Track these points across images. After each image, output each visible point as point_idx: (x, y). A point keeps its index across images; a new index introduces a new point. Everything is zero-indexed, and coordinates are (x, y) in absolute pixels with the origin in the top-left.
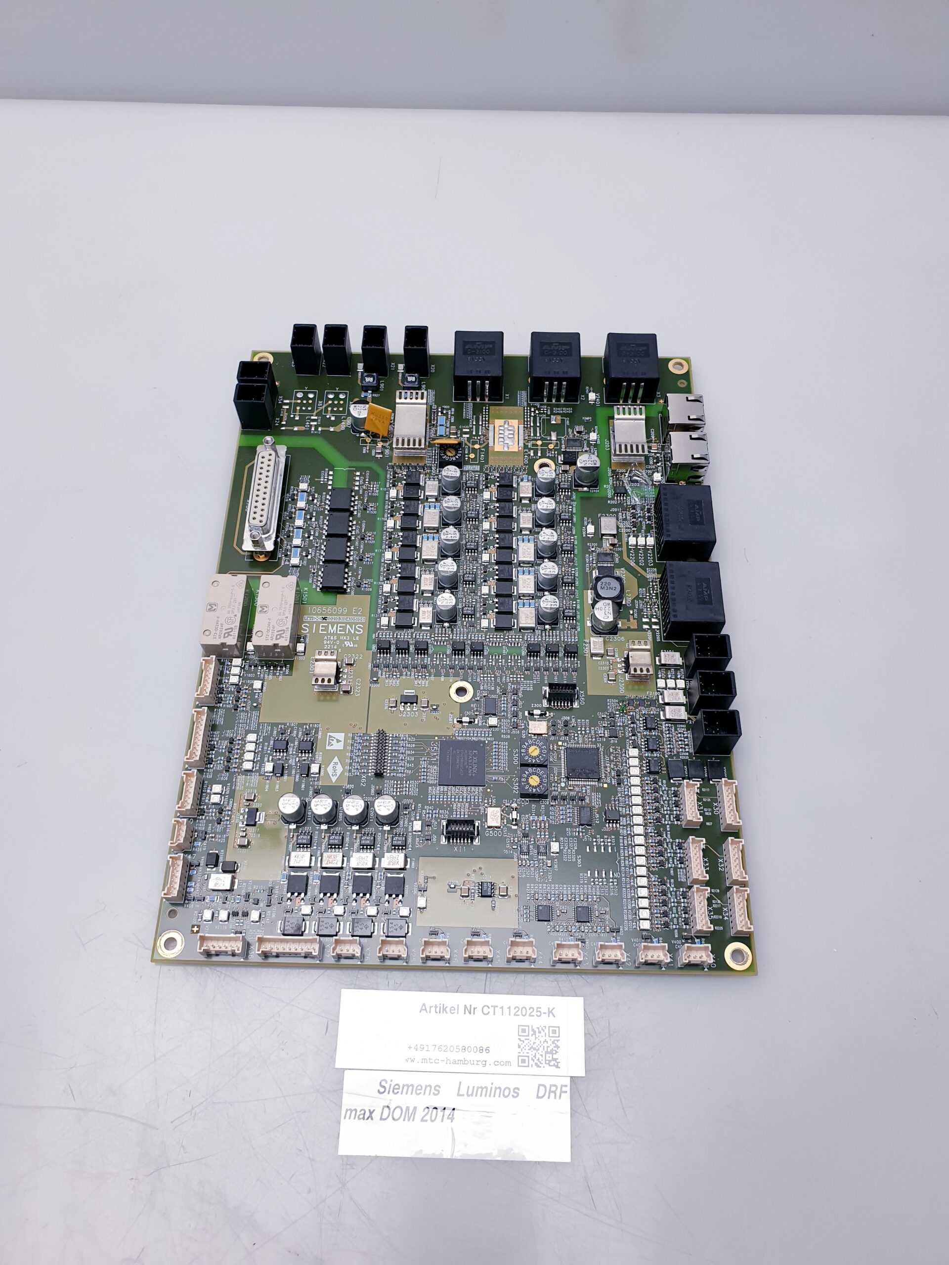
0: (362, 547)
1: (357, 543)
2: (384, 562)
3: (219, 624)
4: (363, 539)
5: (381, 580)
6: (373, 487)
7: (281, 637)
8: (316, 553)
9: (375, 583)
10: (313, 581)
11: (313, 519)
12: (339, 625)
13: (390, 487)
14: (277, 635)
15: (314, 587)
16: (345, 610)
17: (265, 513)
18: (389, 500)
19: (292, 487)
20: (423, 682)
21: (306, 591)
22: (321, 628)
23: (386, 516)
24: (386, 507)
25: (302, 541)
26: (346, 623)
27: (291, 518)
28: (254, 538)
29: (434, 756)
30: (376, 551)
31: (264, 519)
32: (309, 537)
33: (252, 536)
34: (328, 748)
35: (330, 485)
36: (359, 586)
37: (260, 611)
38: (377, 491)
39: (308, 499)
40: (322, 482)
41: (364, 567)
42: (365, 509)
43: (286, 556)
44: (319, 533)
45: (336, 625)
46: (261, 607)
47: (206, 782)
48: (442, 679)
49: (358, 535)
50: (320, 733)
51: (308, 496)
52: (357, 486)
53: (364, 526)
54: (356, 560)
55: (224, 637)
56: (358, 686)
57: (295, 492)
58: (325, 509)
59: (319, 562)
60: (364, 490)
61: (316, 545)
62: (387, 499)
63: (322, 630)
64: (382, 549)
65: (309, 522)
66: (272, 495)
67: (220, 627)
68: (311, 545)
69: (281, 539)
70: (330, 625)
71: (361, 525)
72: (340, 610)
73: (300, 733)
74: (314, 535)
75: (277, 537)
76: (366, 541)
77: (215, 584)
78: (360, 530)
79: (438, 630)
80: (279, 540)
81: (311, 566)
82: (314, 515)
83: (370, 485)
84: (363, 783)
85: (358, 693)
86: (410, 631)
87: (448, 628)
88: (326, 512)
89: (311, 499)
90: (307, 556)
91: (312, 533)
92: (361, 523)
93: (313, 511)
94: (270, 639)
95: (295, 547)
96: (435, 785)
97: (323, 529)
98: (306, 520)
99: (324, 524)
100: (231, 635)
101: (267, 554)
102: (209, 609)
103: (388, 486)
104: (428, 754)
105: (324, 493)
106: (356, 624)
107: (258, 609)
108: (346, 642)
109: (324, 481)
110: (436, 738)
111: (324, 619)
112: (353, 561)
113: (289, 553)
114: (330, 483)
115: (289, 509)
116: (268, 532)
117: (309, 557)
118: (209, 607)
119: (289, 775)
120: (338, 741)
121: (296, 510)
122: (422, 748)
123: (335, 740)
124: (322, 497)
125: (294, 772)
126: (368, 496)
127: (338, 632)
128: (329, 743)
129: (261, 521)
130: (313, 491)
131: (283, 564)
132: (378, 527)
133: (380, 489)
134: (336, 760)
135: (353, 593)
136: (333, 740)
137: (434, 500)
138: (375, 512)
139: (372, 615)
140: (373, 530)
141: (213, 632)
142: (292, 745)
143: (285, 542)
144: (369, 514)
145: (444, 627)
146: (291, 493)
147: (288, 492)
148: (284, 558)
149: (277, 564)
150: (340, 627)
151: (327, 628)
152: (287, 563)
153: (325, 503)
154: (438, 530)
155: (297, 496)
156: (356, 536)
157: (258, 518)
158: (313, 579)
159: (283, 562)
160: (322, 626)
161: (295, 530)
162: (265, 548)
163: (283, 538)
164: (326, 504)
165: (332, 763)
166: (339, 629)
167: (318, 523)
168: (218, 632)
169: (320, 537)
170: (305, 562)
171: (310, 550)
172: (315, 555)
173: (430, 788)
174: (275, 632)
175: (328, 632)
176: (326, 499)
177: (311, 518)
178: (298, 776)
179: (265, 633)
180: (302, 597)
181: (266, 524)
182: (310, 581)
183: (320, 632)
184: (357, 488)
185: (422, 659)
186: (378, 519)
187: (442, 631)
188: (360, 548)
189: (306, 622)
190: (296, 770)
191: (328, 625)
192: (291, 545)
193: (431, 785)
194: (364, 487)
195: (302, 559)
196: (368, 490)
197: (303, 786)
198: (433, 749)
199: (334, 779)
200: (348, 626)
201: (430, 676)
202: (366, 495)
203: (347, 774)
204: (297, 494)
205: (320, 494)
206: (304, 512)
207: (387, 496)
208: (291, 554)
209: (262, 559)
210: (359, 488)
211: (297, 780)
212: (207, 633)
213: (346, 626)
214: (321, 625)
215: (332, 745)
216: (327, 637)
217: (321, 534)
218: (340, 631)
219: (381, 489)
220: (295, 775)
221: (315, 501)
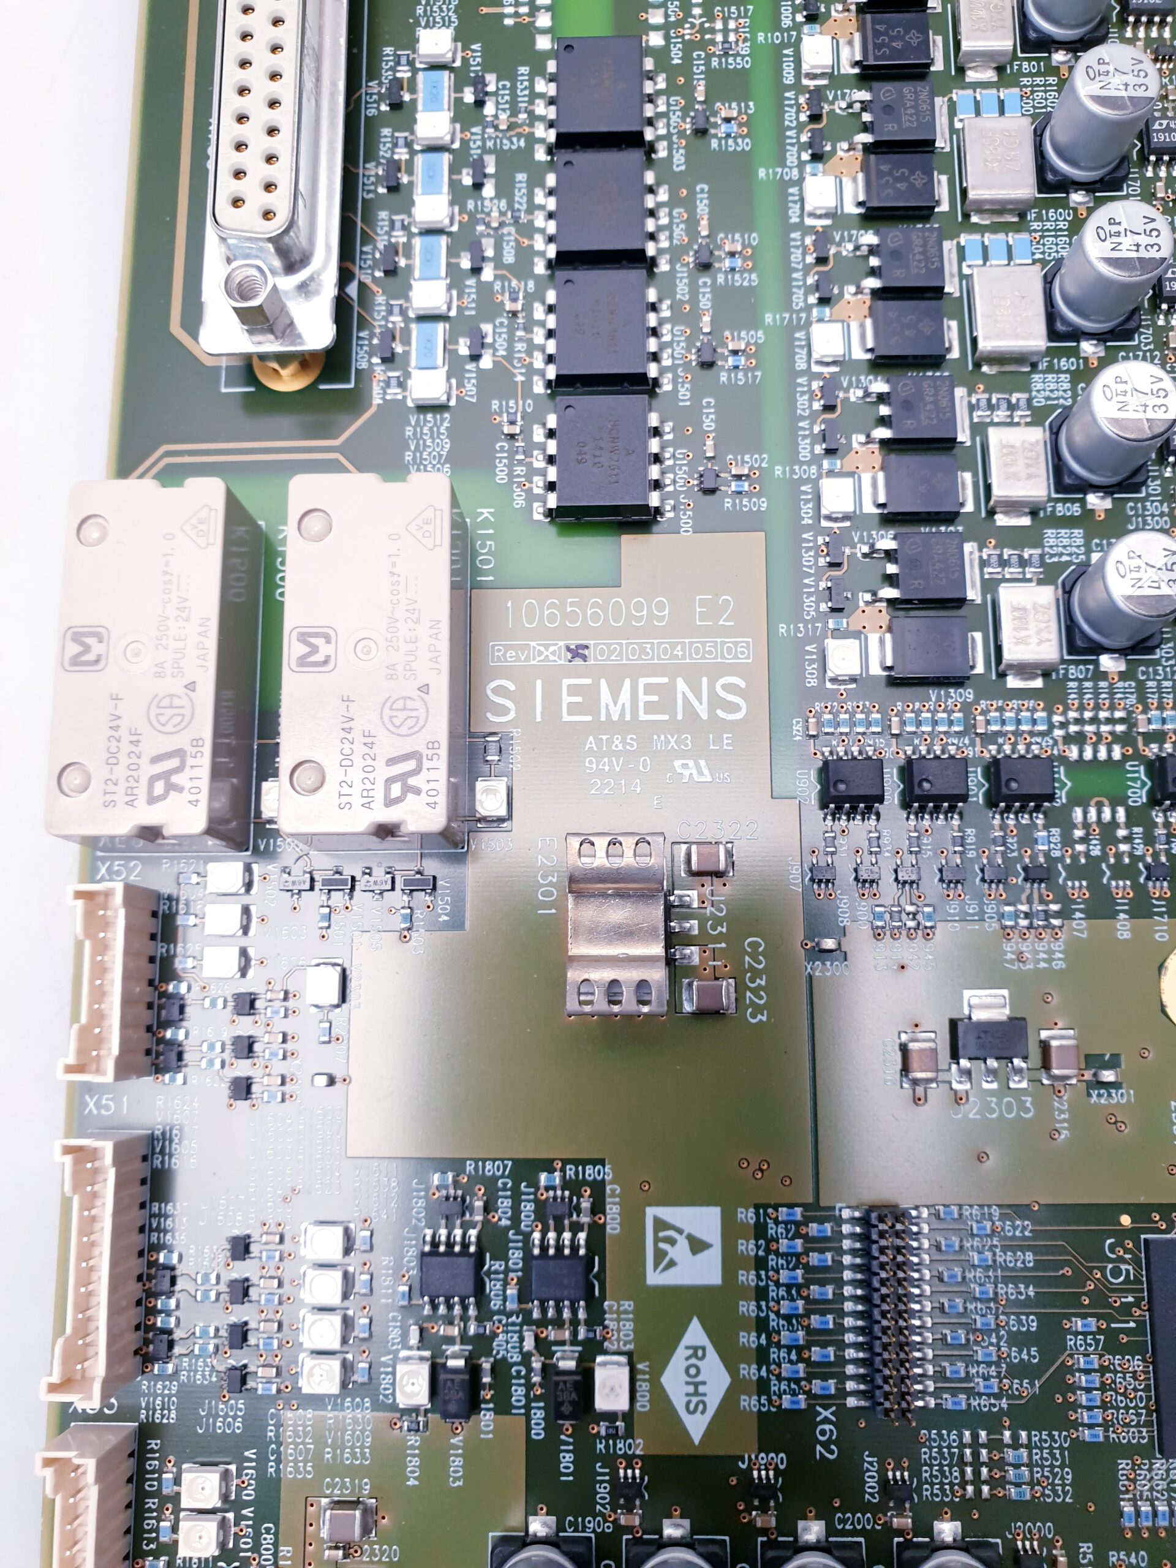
0: (705, 302)
1: (682, 289)
2: (808, 372)
3: (123, 733)
4: (705, 267)
5: (804, 454)
6: (726, 31)
7: (407, 789)
8: (511, 341)
9: (778, 471)
10: (510, 475)
11: (489, 190)
12: (642, 681)
13: (797, 27)
14: (390, 781)
15: (519, 501)
16: (661, 607)
17: (281, 173)
18: (798, 88)
19: (388, 50)
20: (1041, 946)
21: (486, 523)
22: (566, 699)
23: (791, 158)
24: (790, 116)
25: (449, 288)
26: (674, 671)
27: (394, 189)
28: (244, 297)
29: (1126, 1310)
30: (768, 318)
31: (280, 201)
32: (476, 271)
33: (240, 290)
34: (654, 1278)
35: (544, 31)
36: (712, 491)
37: (303, 661)
38: (744, 49)
39: (459, 101)
40: (508, 22)
41: (728, 396)
42: (701, 132)
43: (389, 360)
44: (519, 247)
45: (627, 682)
46: (303, 638)
47: (154, 1444)
48: (1123, 927)
49: (683, 249)
50: (613, 1210)
51: (458, 88)
52: (656, 28)
53: (703, 208)
54: (687, 365)
55: (152, 800)
56: (756, 974)
57: (404, 73)
58: (531, 140)
59: (528, 384)
60: (689, 47)
61: (509, 306)
62: (789, 80)
63: (573, 709)
64: (791, 311)
65: (471, 204)
66: (309, 84)
67: (126, 747)
68: (488, 306)
69: (362, 286)
70: (603, 683)
71: (689, 204)
72: (639, 607)
73: (527, 1208)
74: (498, 260)
75: (345, 276)
76: (721, 279)
77: (92, 532)
78: (692, 224)
79: (1081, 693)
80: (352, 290)
81: (495, 405)
82: (491, 169)
83: (712, 19)
84: (825, 1445)
85: (758, 1010)
86: (957, 696)
87: (1123, 676)
88: (541, 155)
89: (469, 97)
90: (475, 357)
91: (489, 253)
92: (692, 194)
93: (485, 151)
94: (357, 800)
95: (422, 318)
96: (1146, 1451)
97: (528, 230)
98: (458, 194)
99: (532, 208)
100: (179, 789)
101: (305, 361)
102: (76, 661)
103: (787, 22)
104: (1100, 1298)
105: (523, 70)
106: (716, 671)
107: (292, 649)
108: (677, 763)
109: (517, 15)
110: (1126, 1220)
111: (577, 653)
112: (673, 369)
113: (399, 349)
114: (544, 20)
115: (384, 151)
116: (304, 260)
117: (486, 362)
118: (74, 649)
119: (503, 1407)
120: (697, 1246)
121: (413, 153)
122: (1067, 1271)
123: (683, 1243)
124: (513, 88)
125: (518, 1393)
126: (710, 73)
127: (643, 717)
128: (660, 1255)
129: (268, 215)
130: (476, 62)
131: (377, 400)
132: (765, 204)
133: (754, 39)
134: (695, 1333)
135: (686, 520)
136: (672, 1242)
137: (990, 75)
138: (745, 145)
139: (782, 629)
140: (746, 225)
141: (99, 772)
142: (498, 1265)
143: (380, 299)
144: (722, 153)
145: (1104, 676)
146: (387, 76)
147: (374, 74)
148: (380, 372)
149: (354, 401)
150: (649, 689)
151: (591, 695)
152: (394, 392)
153: (531, 113)
154: (1022, 215)
155: (413, 89)
156: (676, 253)
157: (256, 199)
158: (510, 467)
159: (376, 390)
160: (573, 690)
161: (417, 242)
162: (297, 337)
163: (368, 280)
164: (533, 118)
165: (681, 1354)
166: (643, 698)
167: (510, 206)
168: (120, 772)
169: (522, 268)
170: (470, 387)
171: (487, 328)
172: (510, 349)
173: (1123, 1464)
174: (380, 763)
175: (596, 713)
176: (534, 96)
177: (478, 186)
178: (538, 1415)
179: (334, 775)
180: (475, 554)
181: (292, 224)
182: (501, 477)
183: (566, 718)
184: (656, 39)
185: (1027, 838)
186: (762, 173)
187: (1096, 694)
188: (695, 315)
189: (505, 673)
190: (529, 1386)
191: (596, 686)
192: (403, 312)
193: (1129, 1451)
194: (687, 32)
195: (455, 370)
196: (703, 45)
197: (567, 1459)
198: (1116, 1273)
199: (696, 1426)
200: (681, 685)
201: (1065, 914)
202: (699, 68)
203: (750, 1403)
204: (412, 81)
205: (507, 73)
206: (446, 157)
207: (788, 71)
208: (407, 354)
209: (288, 382)
210: (667, 37)
211: (538, 1433)
212: (73, 779)
213: (672, 686)
214: (566, 682)
215: (672, 1264)
216: (599, 742)
217: (526, 255)
218: (650, 708)
219: (761, 37)
220: (528, 1407)
221: (489, 109)
